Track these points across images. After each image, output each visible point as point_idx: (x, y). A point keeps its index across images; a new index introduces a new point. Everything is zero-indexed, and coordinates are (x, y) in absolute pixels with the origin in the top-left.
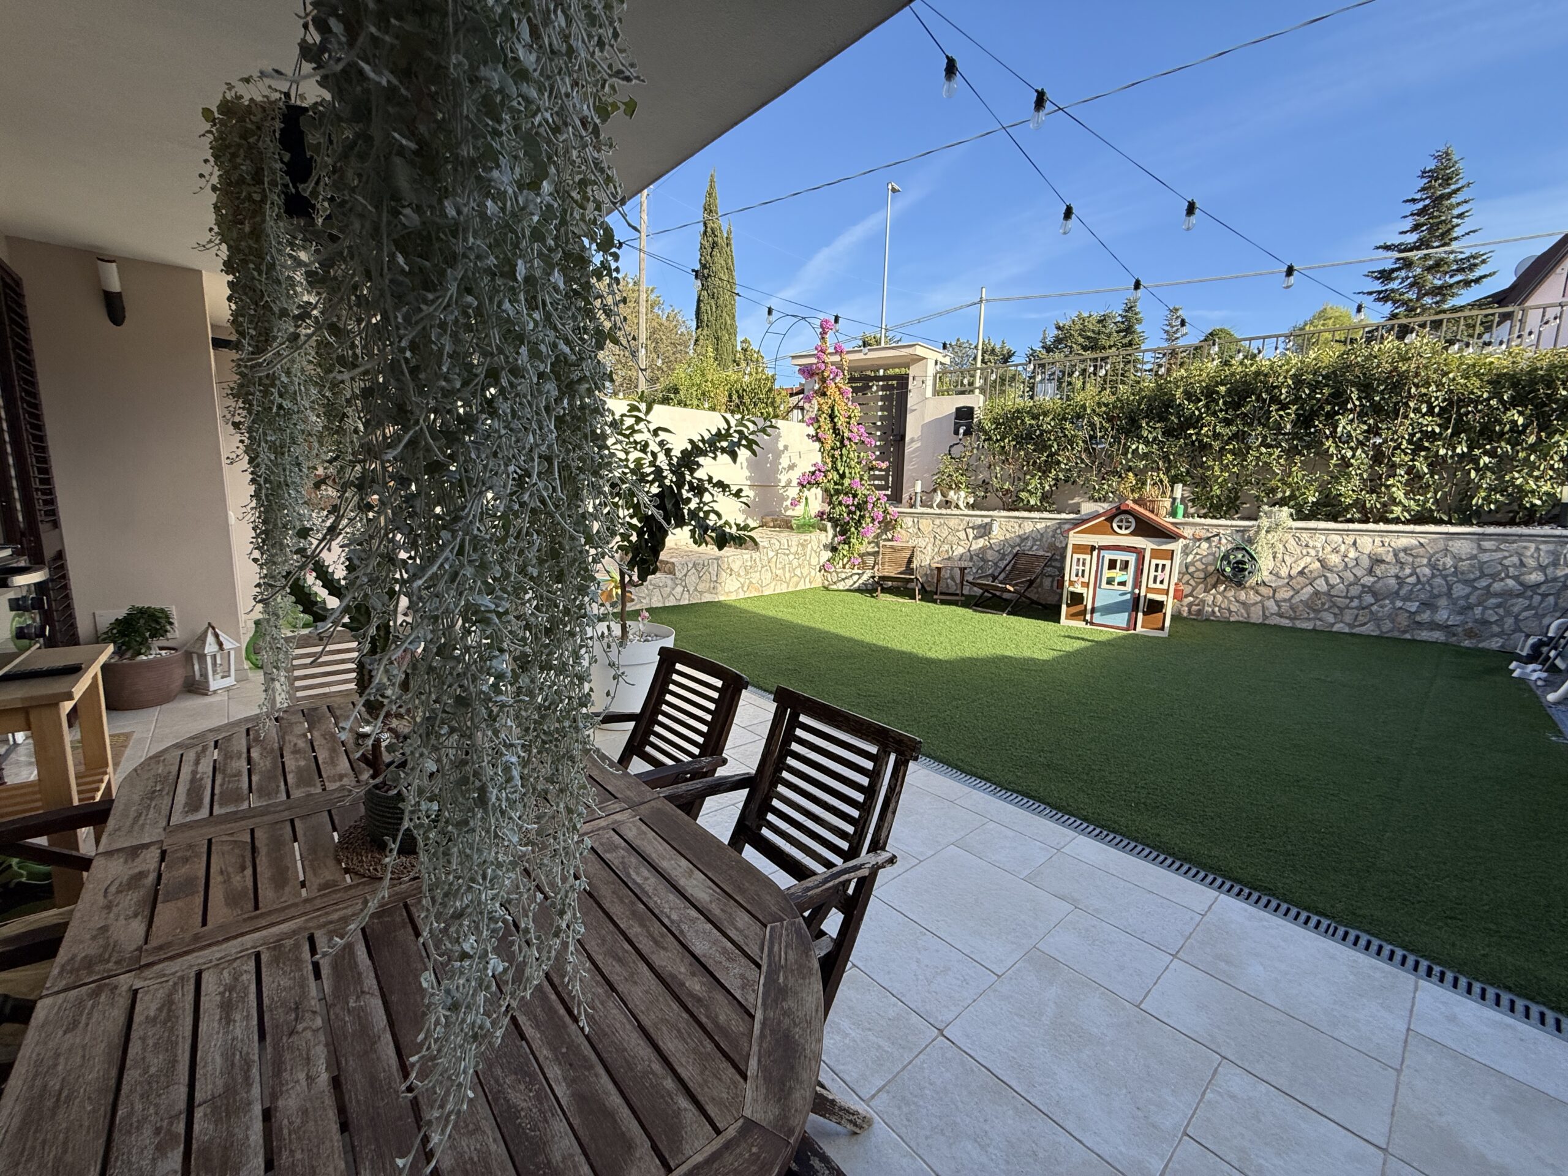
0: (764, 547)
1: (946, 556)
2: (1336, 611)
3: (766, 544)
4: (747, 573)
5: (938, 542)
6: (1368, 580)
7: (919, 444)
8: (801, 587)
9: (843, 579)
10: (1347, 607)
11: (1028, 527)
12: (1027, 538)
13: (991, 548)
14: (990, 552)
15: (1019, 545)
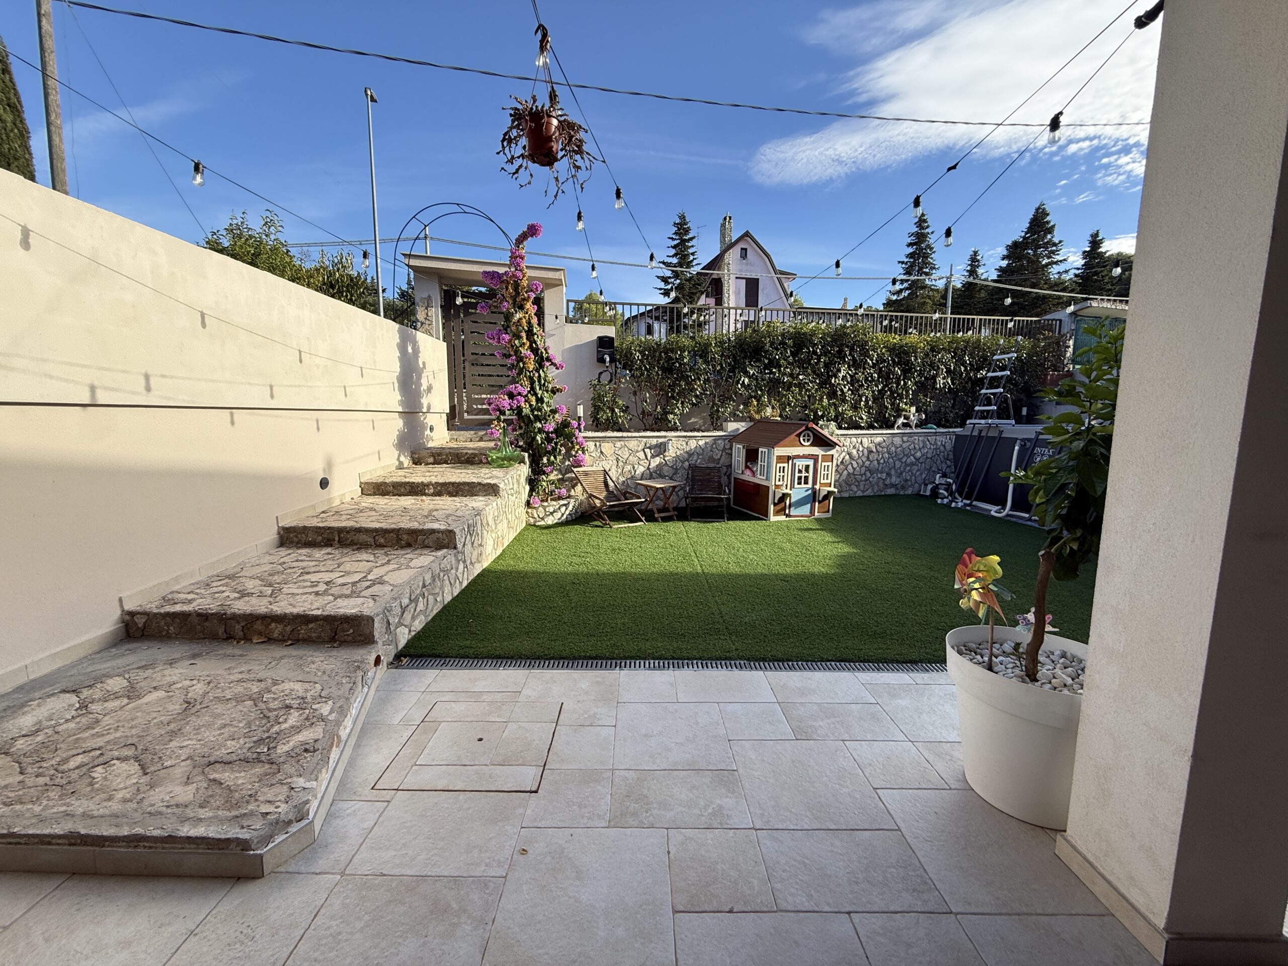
0: (503, 490)
2: (857, 484)
3: (503, 485)
6: (867, 463)
8: (518, 530)
9: (552, 513)
10: (861, 481)
11: (693, 444)
12: (693, 454)
13: (666, 464)
14: (666, 468)
15: (687, 460)
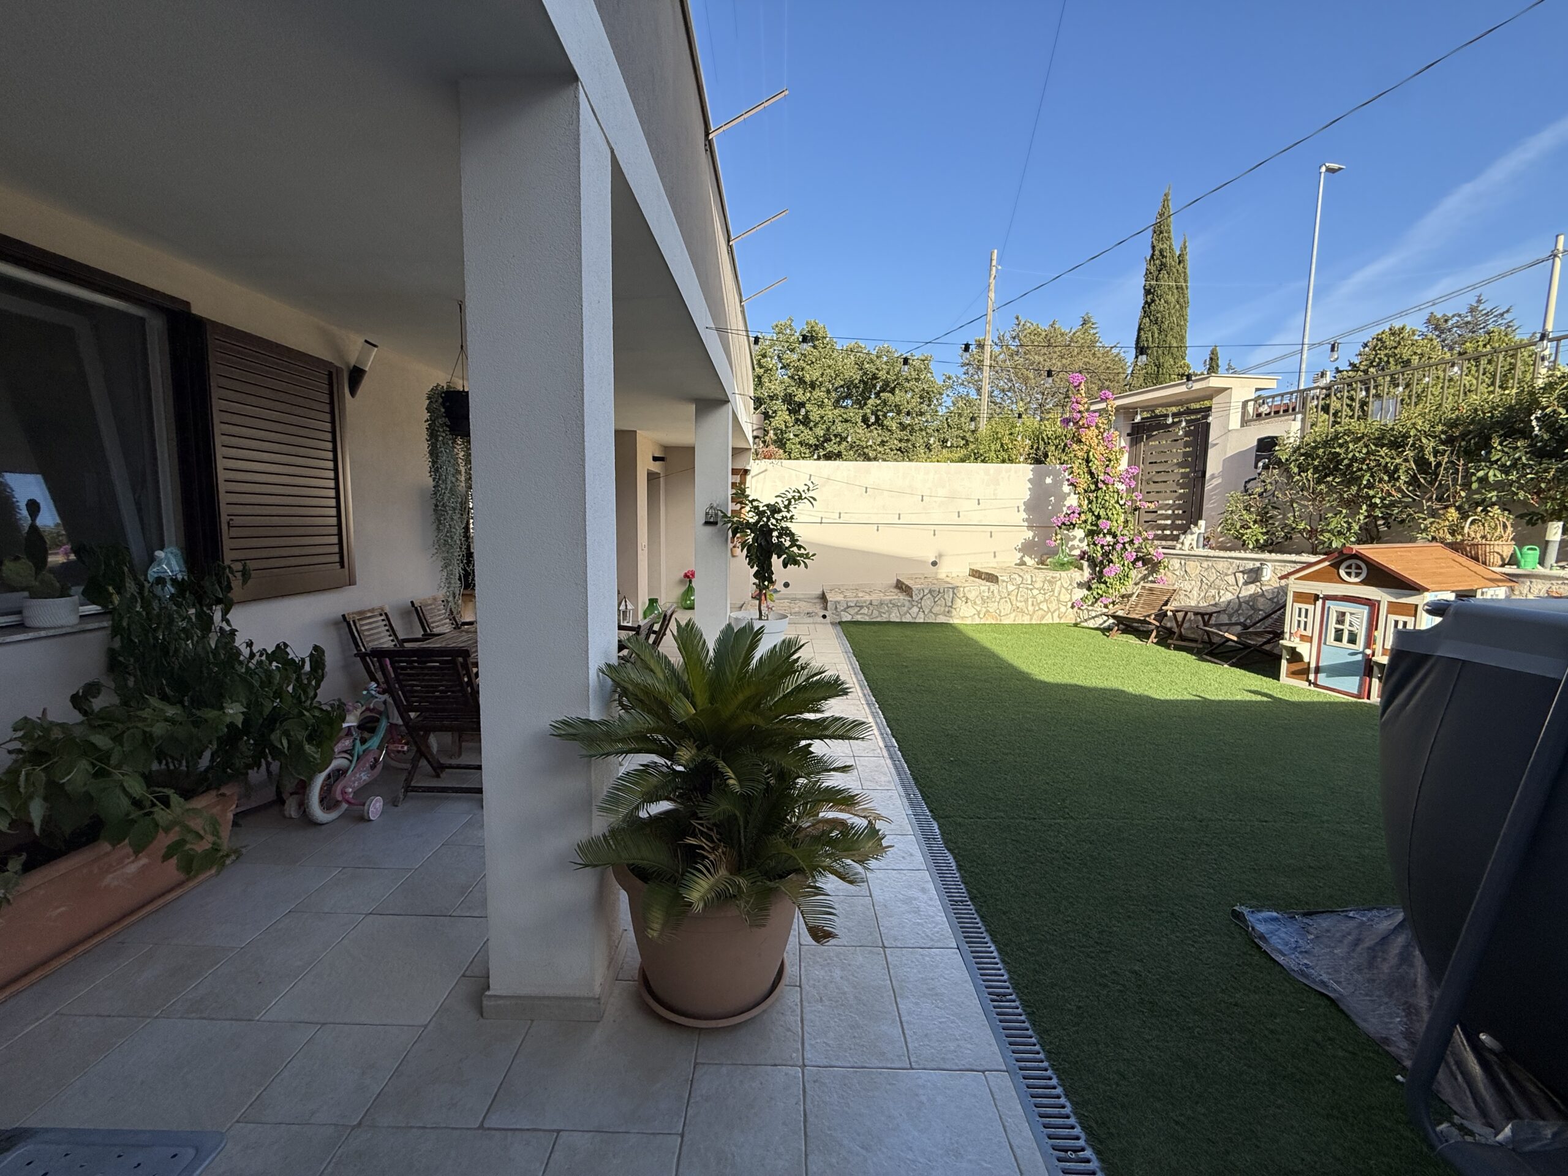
0: (1004, 581)
1: (1212, 602)
3: (1005, 578)
4: (984, 602)
5: (1204, 586)
7: (1220, 481)
8: (1048, 620)
9: (1093, 618)
13: (1263, 595)
14: (1261, 600)
